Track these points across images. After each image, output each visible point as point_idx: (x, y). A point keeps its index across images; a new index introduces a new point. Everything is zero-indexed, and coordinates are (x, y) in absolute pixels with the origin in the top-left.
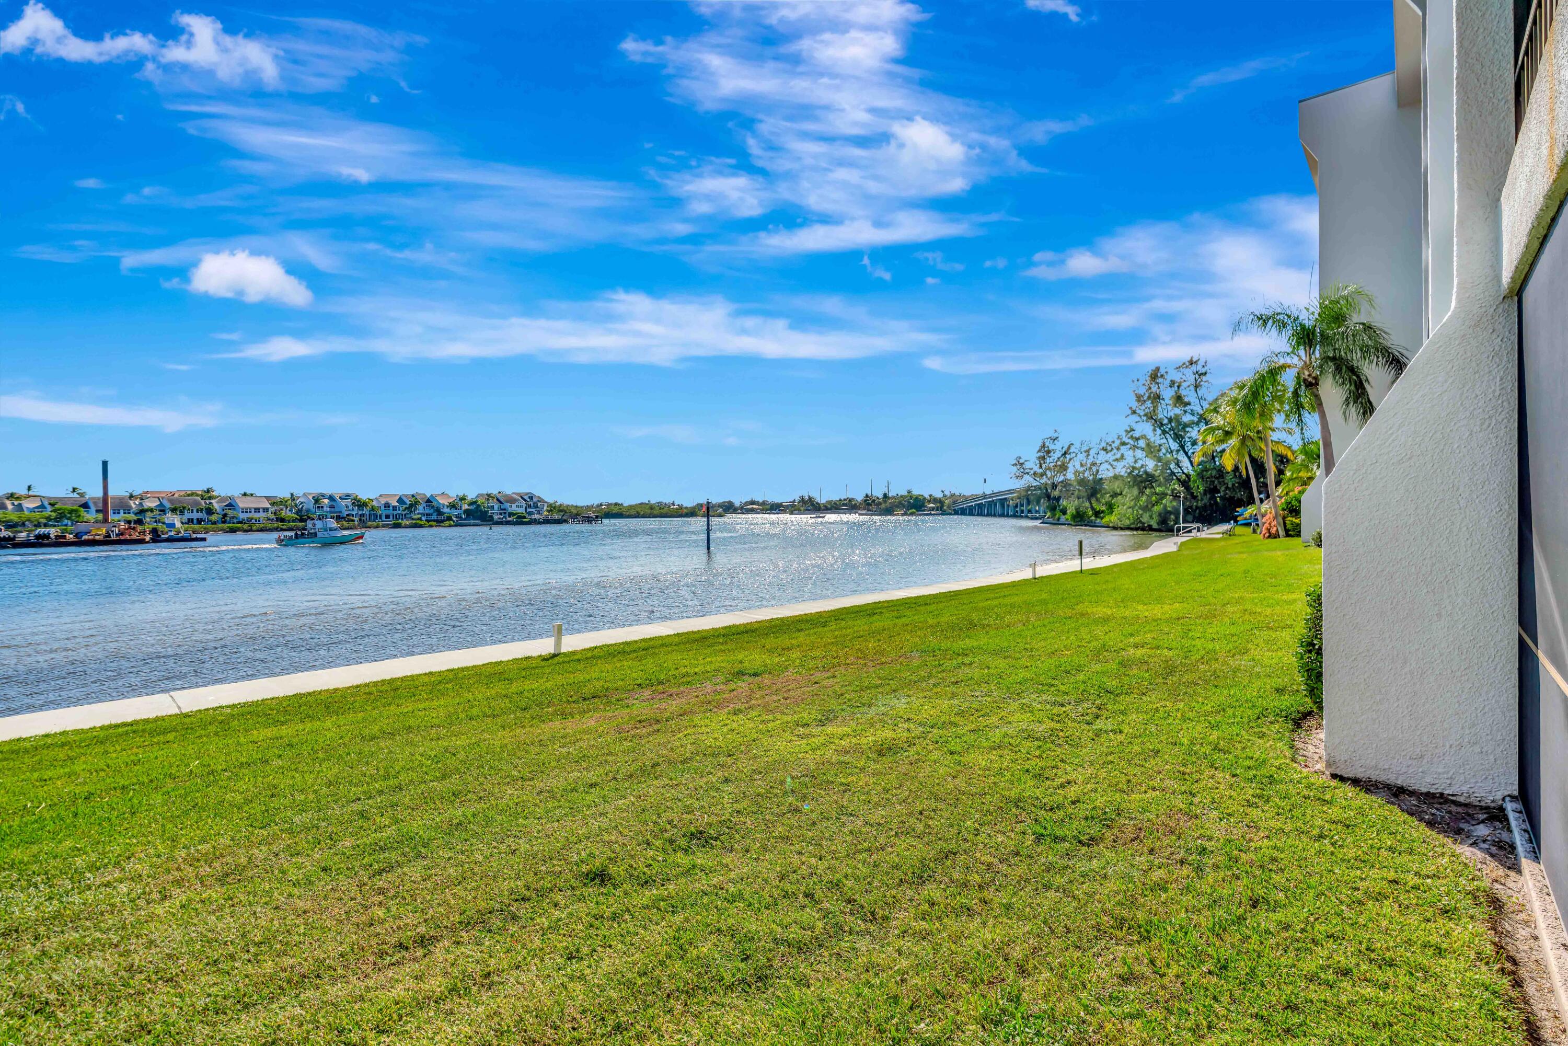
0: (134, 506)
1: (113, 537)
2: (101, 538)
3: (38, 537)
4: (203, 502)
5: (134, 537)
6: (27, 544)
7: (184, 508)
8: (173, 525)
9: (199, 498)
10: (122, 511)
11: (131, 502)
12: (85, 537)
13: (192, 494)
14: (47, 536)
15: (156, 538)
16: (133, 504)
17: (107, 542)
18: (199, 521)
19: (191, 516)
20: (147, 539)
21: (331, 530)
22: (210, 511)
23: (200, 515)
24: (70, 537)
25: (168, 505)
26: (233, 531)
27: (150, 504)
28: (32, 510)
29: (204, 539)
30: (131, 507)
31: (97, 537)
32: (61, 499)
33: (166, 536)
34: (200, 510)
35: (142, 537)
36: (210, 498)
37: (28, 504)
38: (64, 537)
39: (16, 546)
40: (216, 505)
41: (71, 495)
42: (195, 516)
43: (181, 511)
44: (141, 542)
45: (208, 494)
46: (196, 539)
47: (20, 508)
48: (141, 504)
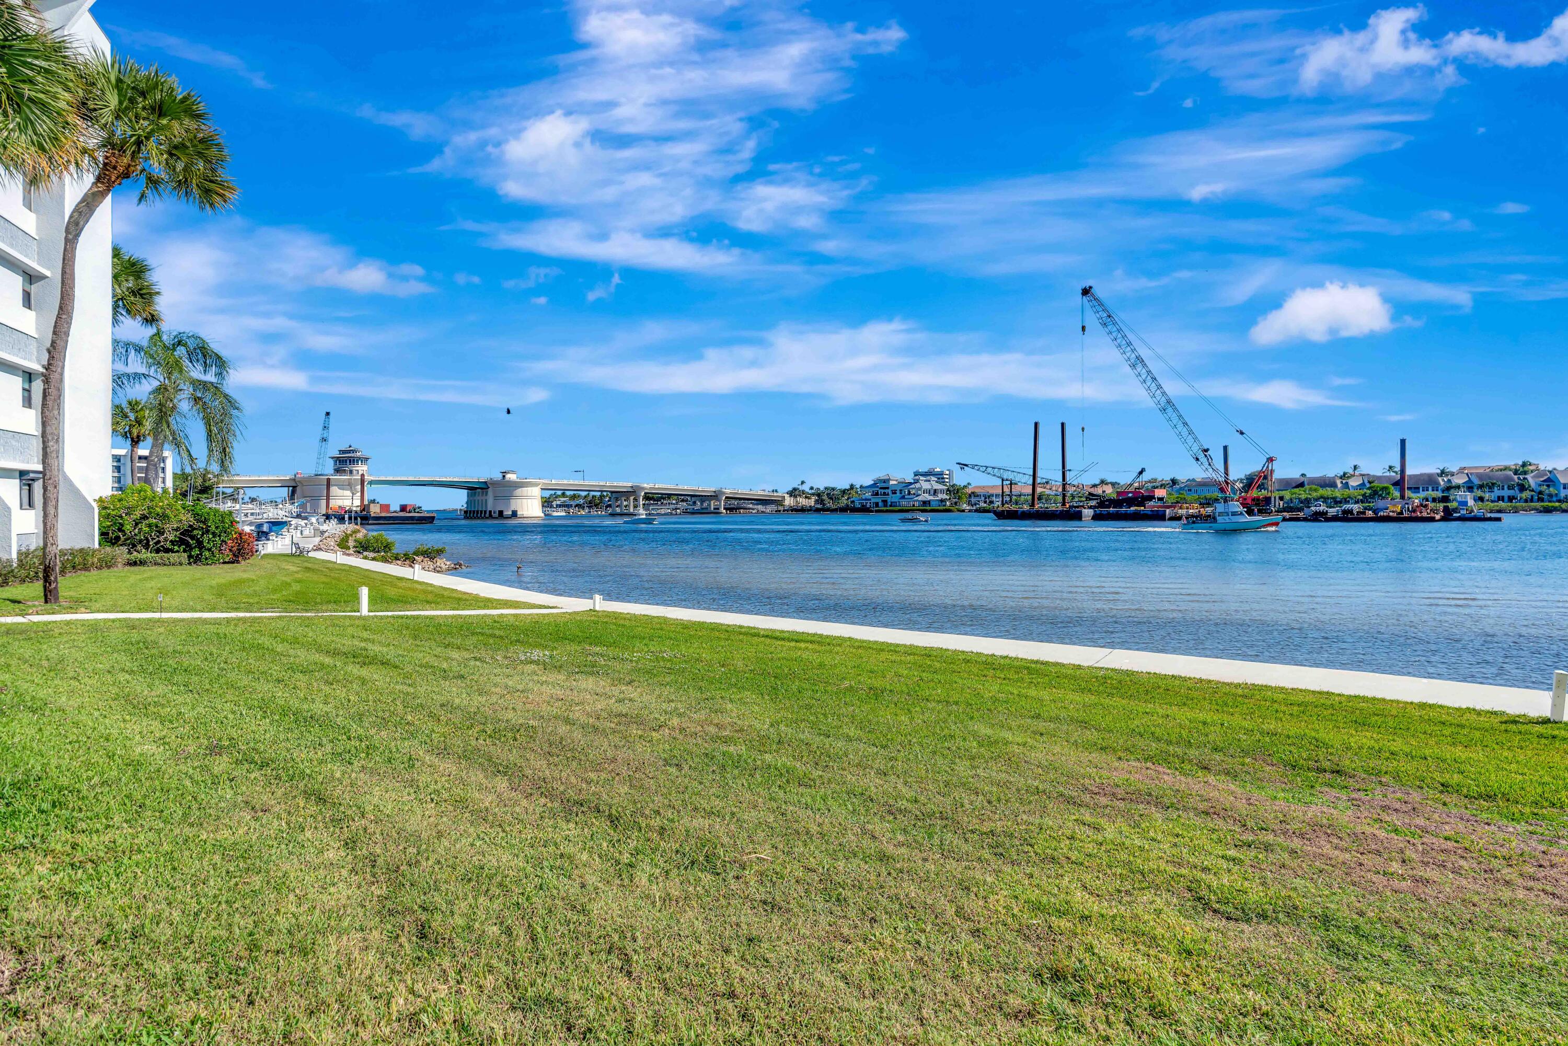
0: (1442, 483)
1: (1405, 515)
2: (1395, 515)
3: (1344, 512)
4: (1516, 477)
5: (1425, 514)
6: (1335, 519)
7: (1493, 484)
8: (1465, 504)
9: (1511, 473)
10: (1430, 488)
11: (1440, 479)
12: (1381, 514)
13: (1506, 468)
14: (1350, 512)
15: (1448, 516)
16: (1442, 481)
17: (1399, 519)
18: (1511, 499)
19: (1501, 493)
20: (1438, 517)
21: (1234, 514)
22: (1522, 488)
23: (1511, 493)
24: (1370, 514)
25: (1476, 481)
26: (1548, 511)
27: (1459, 480)
28: (1355, 488)
29: (1499, 519)
30: (1439, 484)
31: (1391, 514)
32: (1379, 478)
33: (1458, 515)
34: (1511, 487)
35: (1432, 515)
36: (1525, 473)
37: (1353, 483)
38: (1364, 513)
39: (1328, 520)
40: (1532, 481)
41: (1388, 474)
42: (1506, 493)
43: (1490, 488)
44: (1432, 520)
45: (1523, 469)
46: (1490, 519)
47: (1346, 486)
48: (1449, 481)
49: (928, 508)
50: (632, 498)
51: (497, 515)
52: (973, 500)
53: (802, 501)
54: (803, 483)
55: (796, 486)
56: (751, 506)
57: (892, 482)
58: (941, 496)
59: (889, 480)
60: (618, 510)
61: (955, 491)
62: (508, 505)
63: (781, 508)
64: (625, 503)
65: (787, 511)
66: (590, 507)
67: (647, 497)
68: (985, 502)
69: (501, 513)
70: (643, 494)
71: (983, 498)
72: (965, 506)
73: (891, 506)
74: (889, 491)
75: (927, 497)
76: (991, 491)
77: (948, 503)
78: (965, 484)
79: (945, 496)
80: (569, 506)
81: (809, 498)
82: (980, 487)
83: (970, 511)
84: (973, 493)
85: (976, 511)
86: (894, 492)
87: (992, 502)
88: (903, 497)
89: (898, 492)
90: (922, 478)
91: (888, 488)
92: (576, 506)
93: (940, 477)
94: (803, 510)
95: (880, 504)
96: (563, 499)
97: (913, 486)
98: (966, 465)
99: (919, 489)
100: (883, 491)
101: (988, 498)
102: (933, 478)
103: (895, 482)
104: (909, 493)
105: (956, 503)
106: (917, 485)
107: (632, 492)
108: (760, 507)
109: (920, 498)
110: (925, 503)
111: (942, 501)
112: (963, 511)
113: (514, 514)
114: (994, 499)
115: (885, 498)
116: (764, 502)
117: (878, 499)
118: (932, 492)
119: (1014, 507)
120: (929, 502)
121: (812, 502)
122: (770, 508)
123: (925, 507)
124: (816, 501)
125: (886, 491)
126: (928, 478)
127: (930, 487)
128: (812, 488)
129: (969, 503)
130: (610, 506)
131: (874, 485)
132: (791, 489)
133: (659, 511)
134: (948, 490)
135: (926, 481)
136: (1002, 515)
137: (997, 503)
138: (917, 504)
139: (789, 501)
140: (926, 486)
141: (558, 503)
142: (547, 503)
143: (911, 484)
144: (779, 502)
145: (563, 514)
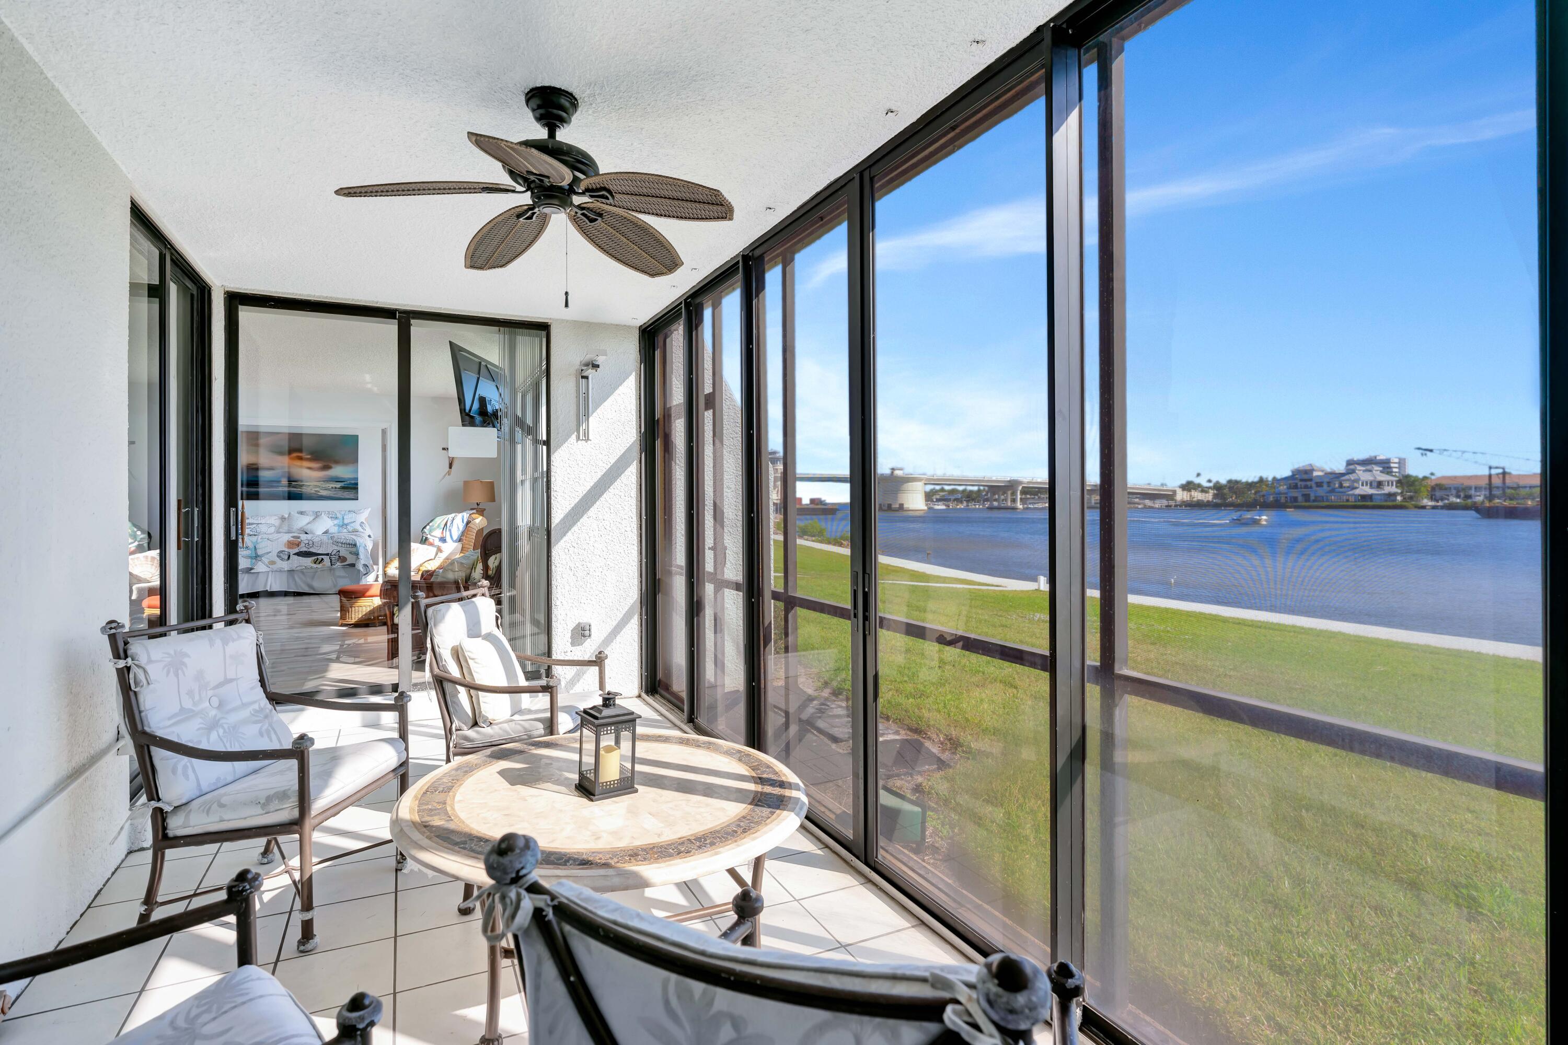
49: (1369, 504)
50: (1009, 492)
51: (886, 508)
52: (1438, 494)
53: (1197, 496)
54: (1198, 475)
55: (1190, 479)
56: (1137, 500)
57: (1315, 474)
58: (1387, 489)
59: (1312, 470)
60: (995, 504)
61: (1407, 482)
62: (896, 498)
63: (1172, 503)
64: (1002, 497)
65: (1181, 506)
66: (968, 501)
67: (1026, 491)
68: (1458, 496)
69: (889, 506)
70: (1020, 488)
71: (1454, 492)
72: (1426, 502)
73: (1314, 501)
74: (1313, 484)
75: (1367, 490)
76: (1469, 483)
77: (1399, 498)
78: (1427, 473)
79: (1394, 489)
80: (948, 500)
81: (1206, 492)
82: (1449, 477)
83: (1434, 507)
84: (1437, 485)
85: (1442, 508)
86: (1319, 485)
87: (1469, 497)
88: (1332, 491)
89: (1325, 485)
90: (1359, 467)
91: (1311, 480)
92: (955, 500)
93: (1385, 465)
94: (1199, 505)
95: (1300, 498)
96: (942, 494)
97: (1347, 477)
98: (1431, 451)
99: (1357, 481)
100: (1303, 483)
101: (1463, 490)
102: (1375, 468)
103: (1321, 473)
104: (1341, 486)
105: (1411, 498)
106: (1352, 477)
107: (1011, 486)
108: (1148, 502)
109: (1357, 492)
110: (1364, 497)
111: (1390, 495)
112: (1424, 507)
113: (901, 506)
114: (1472, 492)
115: (1306, 491)
116: (1153, 496)
117: (1294, 493)
118: (1375, 484)
120: (1371, 496)
121: (1209, 497)
122: (1158, 504)
123: (1365, 503)
124: (1215, 496)
125: (1309, 483)
126: (1369, 467)
127: (1371, 478)
128: (1210, 481)
129: (1433, 498)
130: (987, 500)
131: (1292, 477)
132: (1184, 482)
133: (1036, 506)
134: (1398, 482)
135: (1364, 471)
136: (1489, 513)
137: (1479, 498)
138: (1352, 499)
139: (1181, 496)
140: (1365, 477)
141: (938, 497)
142: (929, 496)
143: (1343, 475)
144: (1170, 496)
145: (944, 507)
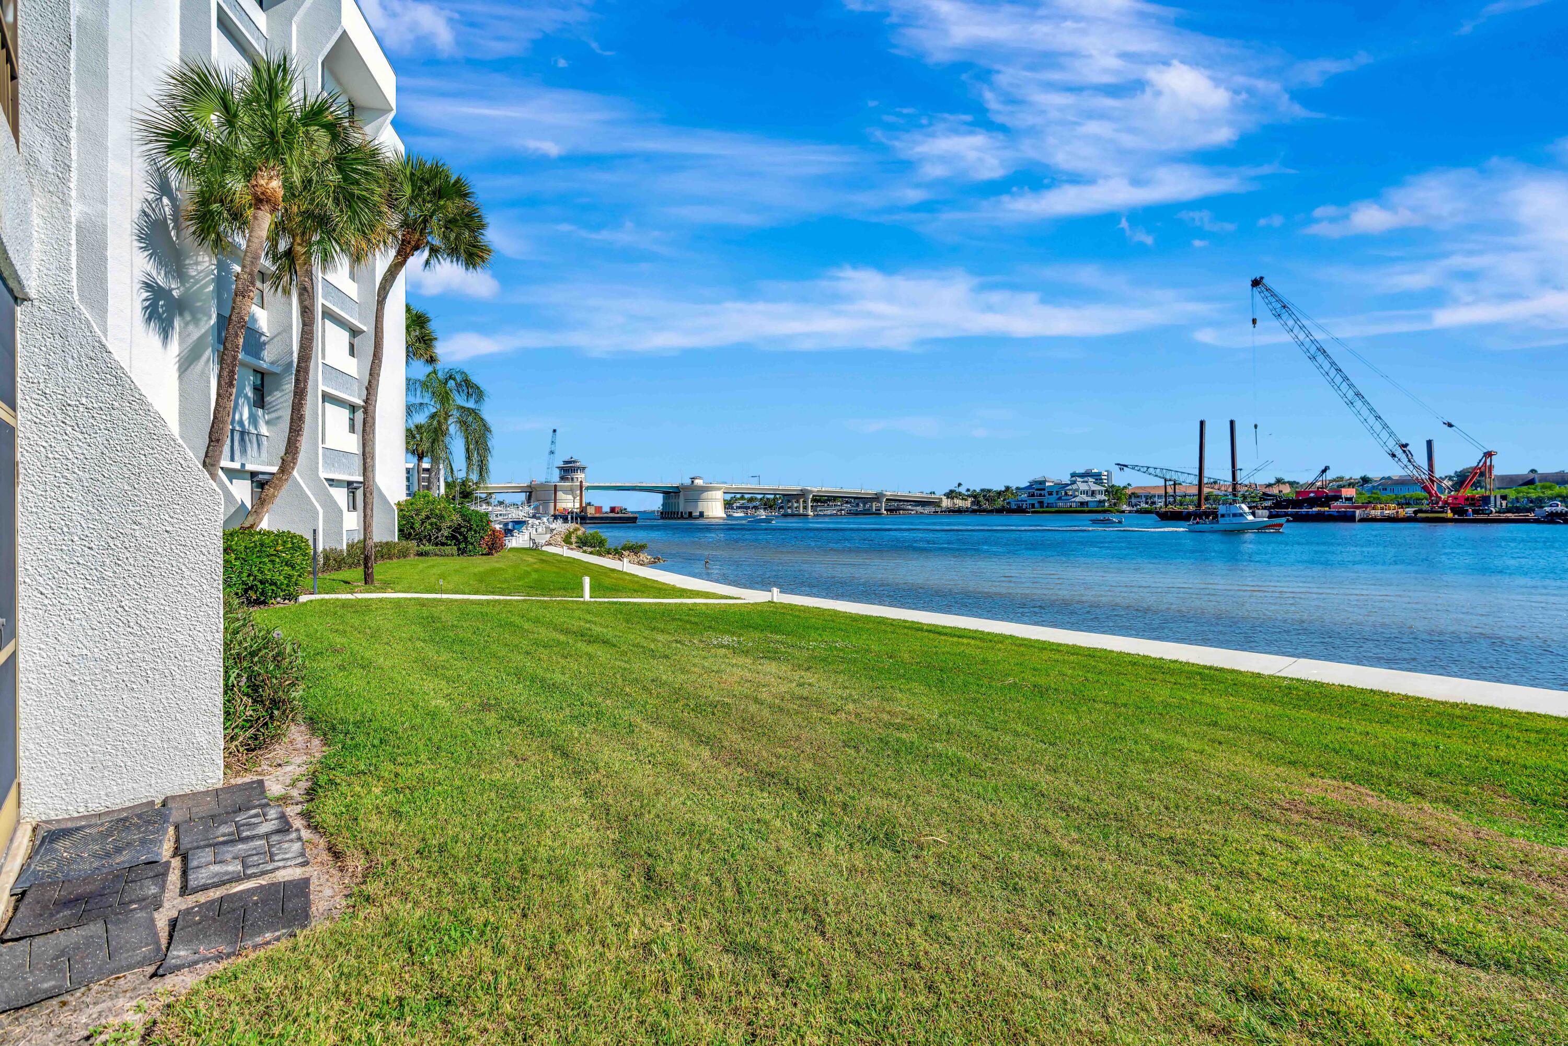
49: (1086, 509)
50: (801, 500)
51: (687, 515)
52: (1133, 500)
53: (959, 503)
54: (959, 485)
55: (953, 488)
56: (910, 507)
57: (1047, 484)
58: (1099, 497)
59: (1045, 482)
60: (790, 511)
61: (1112, 491)
62: (696, 507)
63: (939, 509)
64: (795, 504)
65: (945, 512)
66: (765, 509)
67: (815, 499)
68: (1147, 503)
69: (690, 514)
70: (811, 496)
71: (1144, 499)
72: (1125, 507)
73: (1047, 507)
74: (1046, 492)
75: (1084, 498)
76: (1153, 492)
77: (1107, 504)
78: (1125, 484)
79: (1103, 497)
80: (747, 508)
81: (966, 500)
82: (1141, 488)
83: (1130, 512)
84: (1133, 494)
85: (1137, 512)
86: (1050, 494)
87: (1153, 503)
88: (1060, 498)
89: (1054, 493)
90: (1079, 479)
91: (1044, 489)
92: (753, 507)
93: (1098, 477)
94: (961, 511)
95: (1037, 505)
96: (742, 502)
97: (1070, 487)
98: (1126, 466)
99: (1077, 490)
100: (1039, 492)
101: (1149, 498)
102: (1091, 479)
103: (1051, 484)
104: (1066, 494)
105: (1115, 504)
106: (1074, 486)
107: (801, 495)
108: (919, 509)
109: (1077, 499)
110: (1082, 504)
111: (1100, 502)
112: (1123, 512)
113: (702, 515)
114: (1156, 499)
115: (1041, 499)
116: (922, 503)
117: (1033, 500)
118: (1090, 493)
119: (1177, 508)
120: (1087, 502)
121: (968, 503)
122: (927, 510)
123: (1083, 508)
124: (973, 503)
125: (1042, 492)
126: (1086, 479)
127: (1087, 488)
128: (968, 490)
129: (1129, 504)
130: (782, 507)
131: (1030, 487)
132: (948, 491)
133: (826, 512)
134: (1106, 491)
135: (1083, 482)
136: (1165, 516)
137: (1160, 504)
138: (1073, 505)
139: (946, 503)
140: (1083, 487)
141: (738, 505)
142: (728, 505)
143: (1067, 485)
144: (937, 503)
145: (742, 514)
